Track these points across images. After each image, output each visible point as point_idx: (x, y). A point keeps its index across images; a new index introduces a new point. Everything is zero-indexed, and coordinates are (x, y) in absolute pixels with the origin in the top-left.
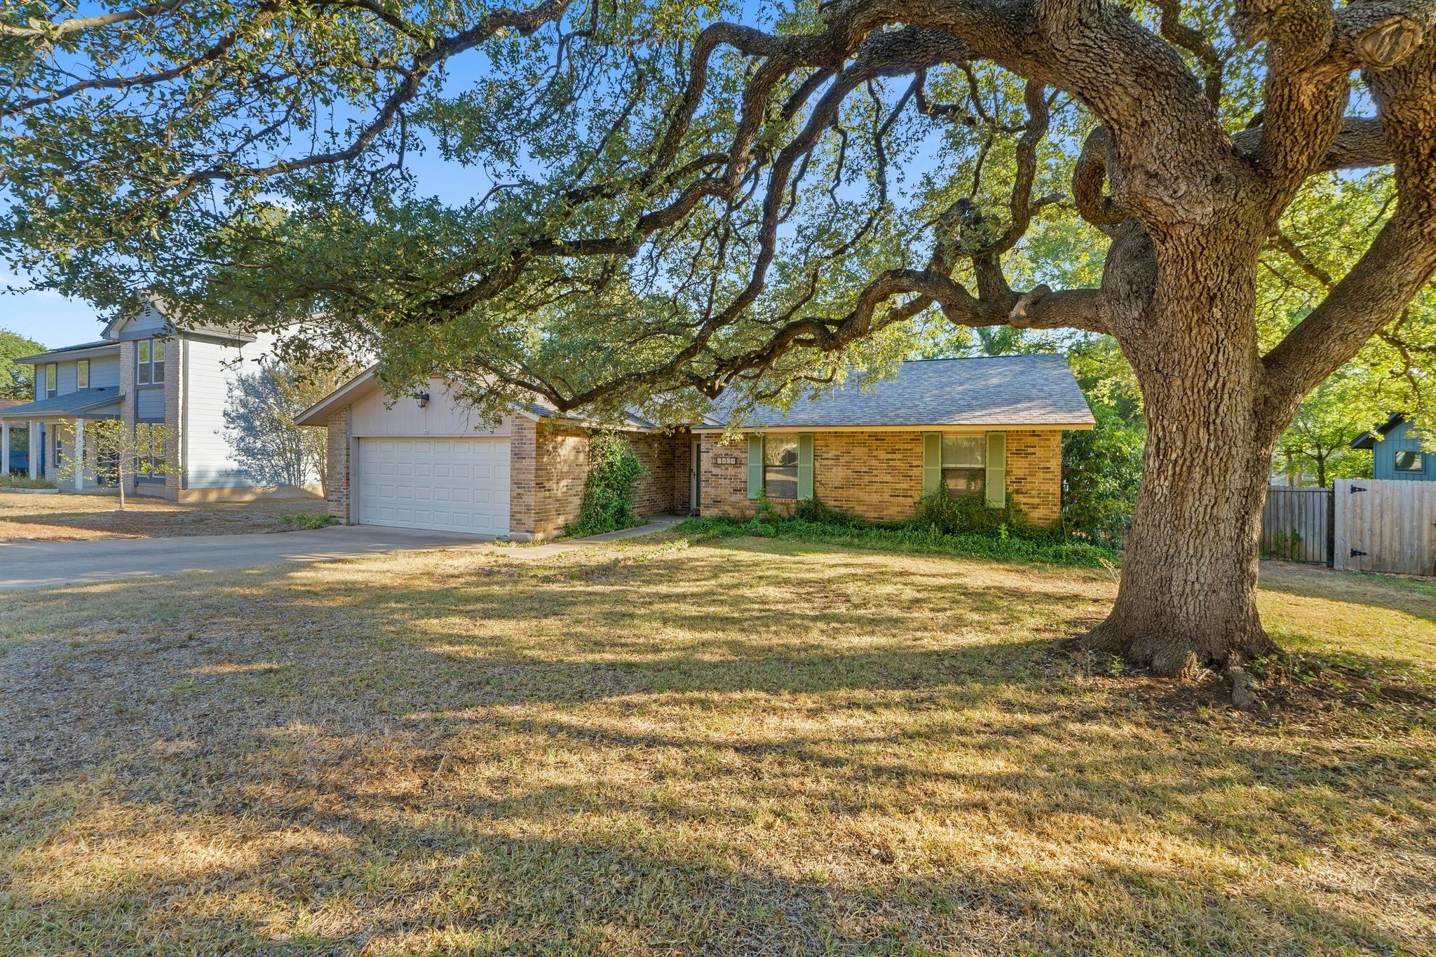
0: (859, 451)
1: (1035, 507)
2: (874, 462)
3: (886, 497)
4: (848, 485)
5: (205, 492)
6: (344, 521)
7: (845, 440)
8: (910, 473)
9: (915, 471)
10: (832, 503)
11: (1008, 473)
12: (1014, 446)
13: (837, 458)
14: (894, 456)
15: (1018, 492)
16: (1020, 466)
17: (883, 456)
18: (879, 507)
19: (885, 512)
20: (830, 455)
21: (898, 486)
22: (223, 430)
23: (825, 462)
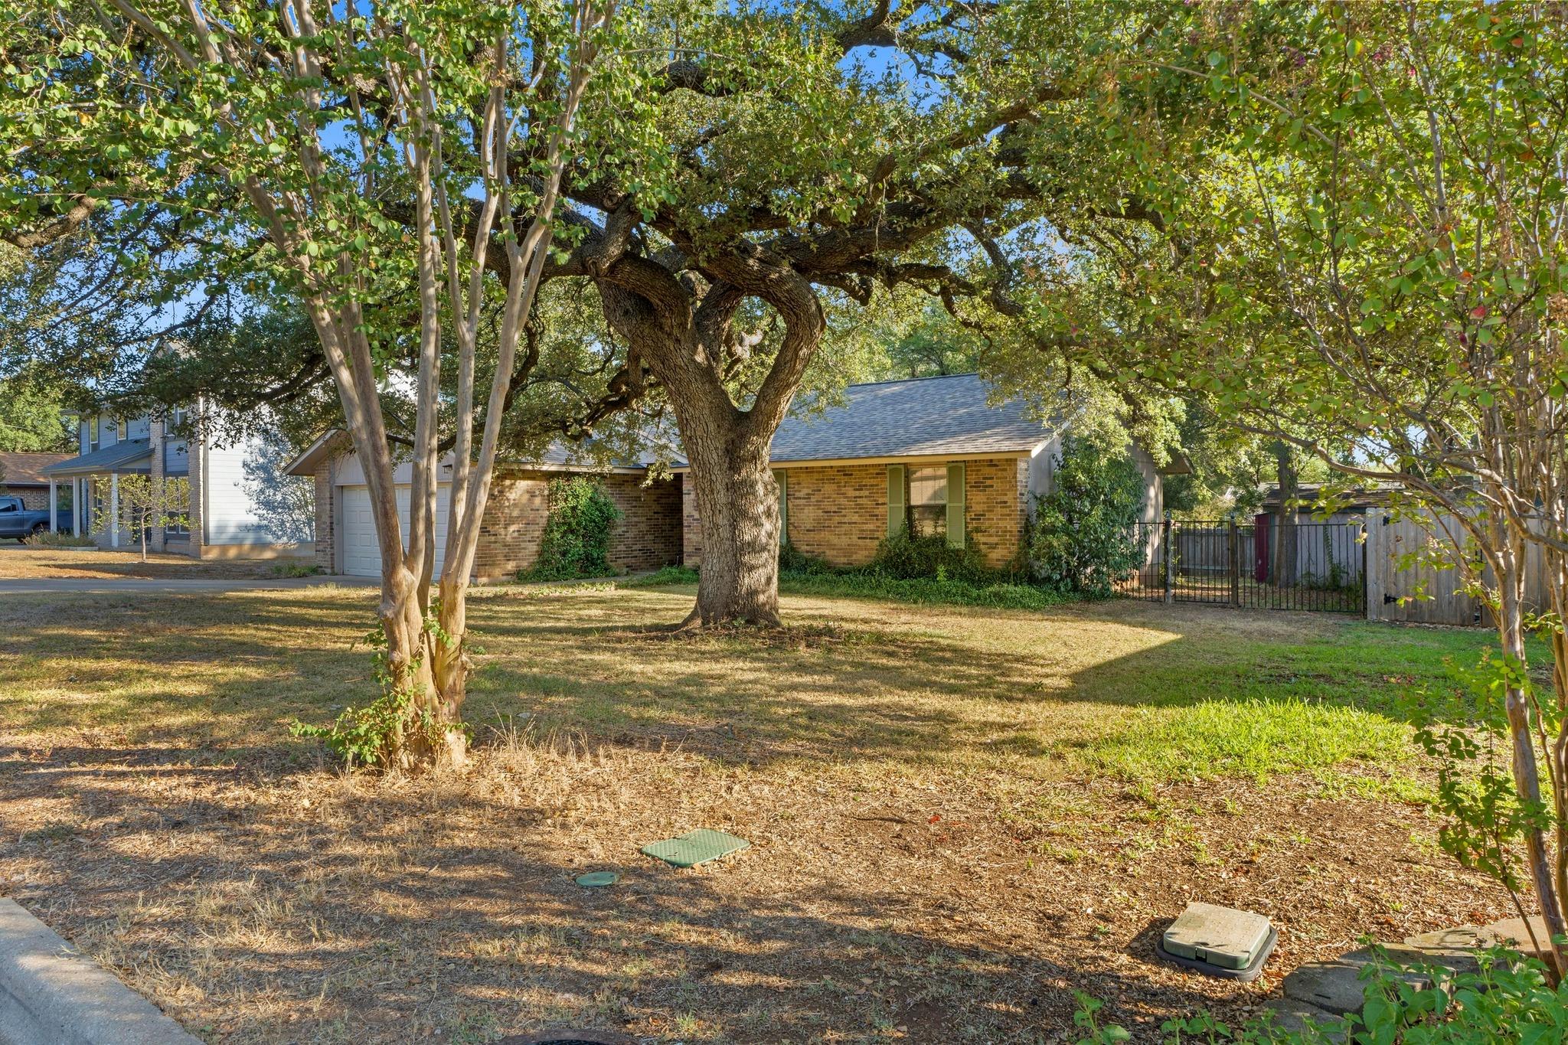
0: (829, 489)
1: (993, 546)
2: (843, 501)
3: (855, 538)
4: (819, 527)
5: (224, 548)
6: (328, 571)
7: (816, 476)
8: (876, 512)
9: (881, 510)
10: (805, 548)
11: (967, 509)
12: (972, 478)
13: (808, 497)
14: (862, 493)
15: (977, 530)
16: (978, 502)
17: (851, 493)
18: (848, 551)
19: (854, 557)
20: (801, 494)
21: (865, 527)
22: (243, 482)
23: (798, 502)
